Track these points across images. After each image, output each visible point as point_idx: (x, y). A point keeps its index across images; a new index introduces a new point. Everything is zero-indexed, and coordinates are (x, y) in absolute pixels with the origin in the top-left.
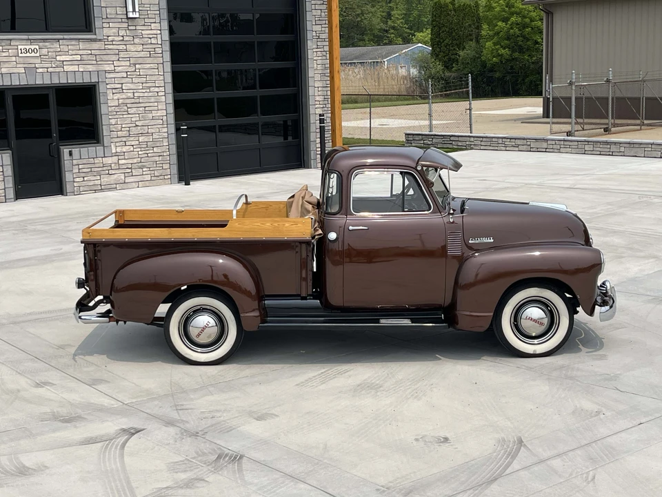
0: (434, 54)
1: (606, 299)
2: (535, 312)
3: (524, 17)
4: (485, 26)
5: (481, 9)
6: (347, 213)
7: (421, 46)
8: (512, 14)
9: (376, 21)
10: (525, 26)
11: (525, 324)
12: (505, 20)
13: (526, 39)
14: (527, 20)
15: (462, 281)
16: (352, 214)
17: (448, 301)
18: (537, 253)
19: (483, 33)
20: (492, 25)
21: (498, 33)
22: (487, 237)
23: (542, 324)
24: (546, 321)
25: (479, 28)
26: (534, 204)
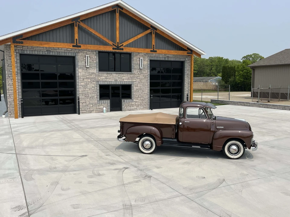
1: (255, 145)
2: (234, 147)
4: (237, 72)
5: (236, 68)
6: (185, 118)
11: (231, 150)
15: (214, 138)
16: (186, 118)
17: (210, 143)
18: (240, 132)
19: (236, 74)
20: (239, 72)
22: (222, 126)
23: (236, 150)
24: (237, 150)
26: (237, 119)
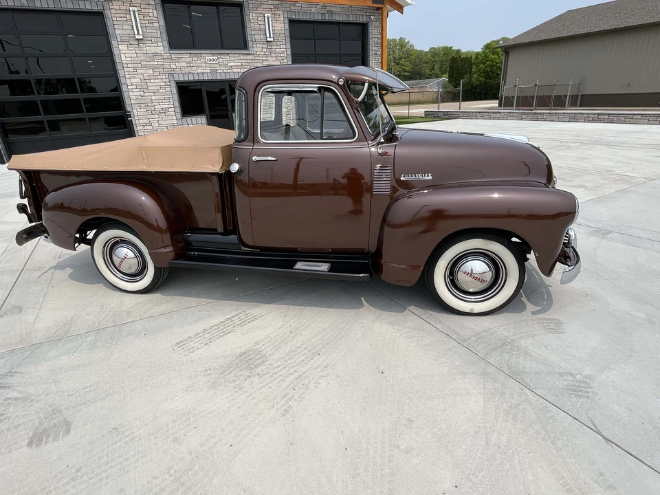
0: (450, 81)
3: (493, 62)
4: (474, 67)
5: (473, 58)
7: (445, 78)
8: (487, 61)
9: (427, 71)
10: (493, 66)
12: (484, 64)
13: (493, 72)
14: (494, 63)
19: (473, 70)
20: (477, 66)
21: (479, 70)
25: (471, 69)
